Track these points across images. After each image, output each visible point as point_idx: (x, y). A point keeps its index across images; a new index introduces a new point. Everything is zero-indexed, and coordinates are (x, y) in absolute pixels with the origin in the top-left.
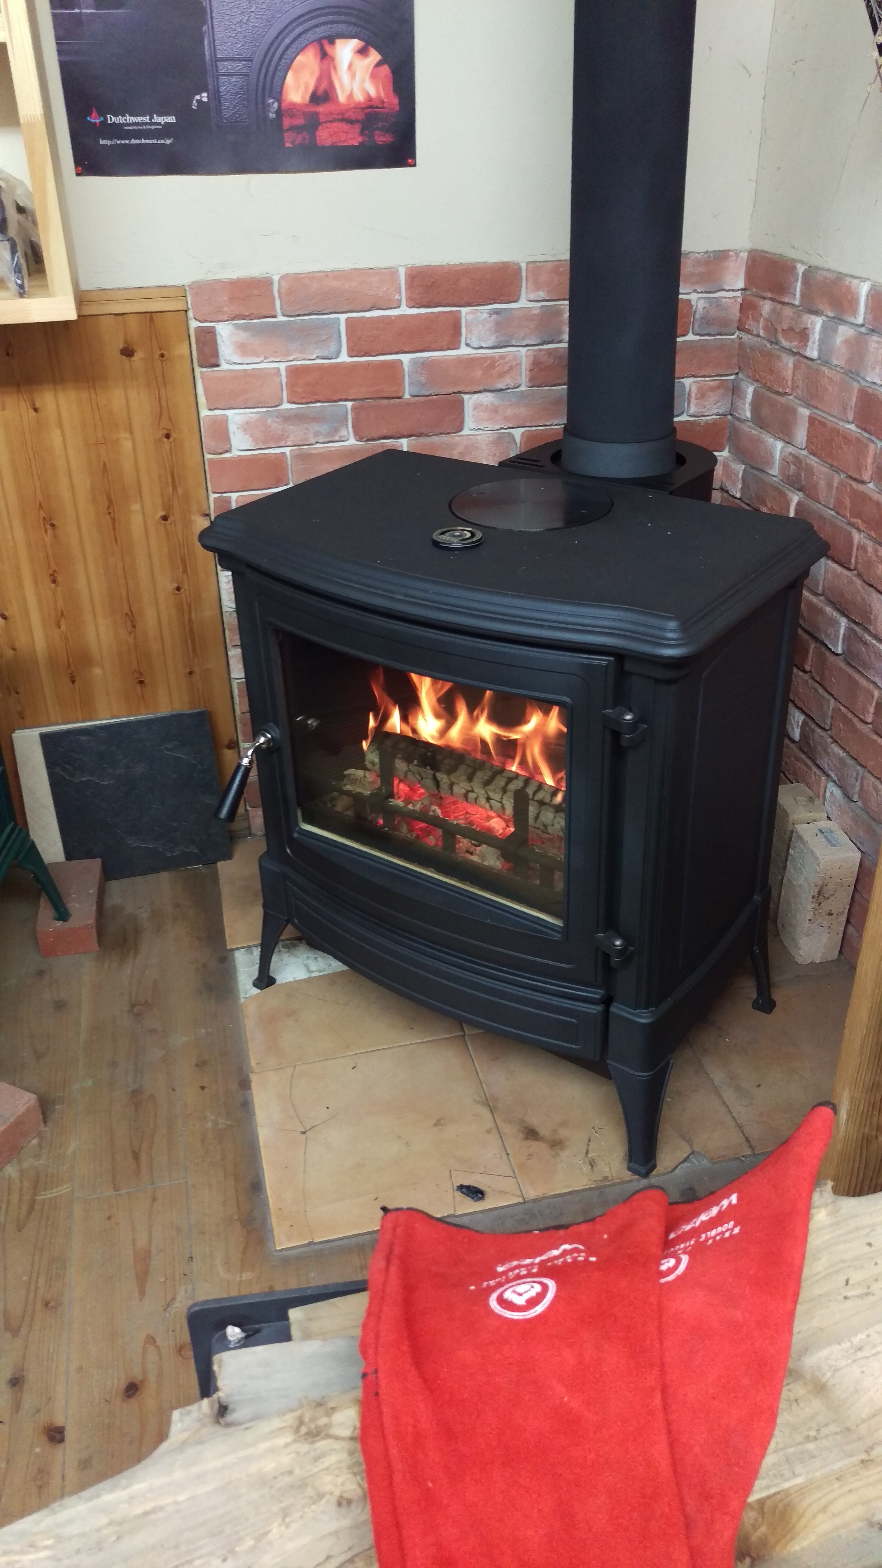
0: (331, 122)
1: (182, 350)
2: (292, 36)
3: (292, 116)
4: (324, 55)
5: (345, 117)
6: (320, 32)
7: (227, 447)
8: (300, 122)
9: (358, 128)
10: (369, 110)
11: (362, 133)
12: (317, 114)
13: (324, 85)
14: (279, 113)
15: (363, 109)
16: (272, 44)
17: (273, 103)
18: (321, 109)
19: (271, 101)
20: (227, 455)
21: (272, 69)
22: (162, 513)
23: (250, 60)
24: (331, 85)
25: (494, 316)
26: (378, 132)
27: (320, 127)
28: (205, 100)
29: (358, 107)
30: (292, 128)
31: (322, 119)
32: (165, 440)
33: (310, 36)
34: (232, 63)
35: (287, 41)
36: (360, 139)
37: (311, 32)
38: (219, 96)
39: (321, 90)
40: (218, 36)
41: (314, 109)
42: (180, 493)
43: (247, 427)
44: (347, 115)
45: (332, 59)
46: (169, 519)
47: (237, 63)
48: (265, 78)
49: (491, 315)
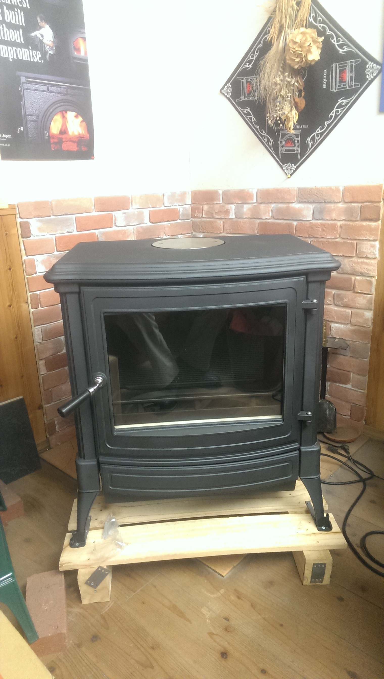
0: (67, 141)
1: (14, 231)
2: (53, 108)
3: (53, 138)
4: (64, 117)
5: (71, 140)
6: (62, 108)
7: (35, 272)
8: (56, 140)
9: (76, 144)
10: (79, 138)
11: (77, 146)
12: (62, 138)
13: (64, 128)
14: (49, 136)
15: (78, 137)
16: (46, 111)
17: (47, 133)
18: (63, 136)
19: (46, 132)
20: (34, 275)
21: (46, 120)
22: (8, 304)
23: (38, 116)
24: (66, 128)
25: (124, 214)
26: (82, 146)
27: (63, 143)
28: (22, 130)
29: (76, 137)
30: (54, 143)
31: (64, 140)
32: (9, 271)
33: (58, 110)
34: (32, 117)
35: (51, 110)
36: (77, 149)
37: (59, 108)
38: (27, 129)
39: (63, 130)
40: (26, 106)
41: (61, 136)
42: (15, 294)
43: (43, 262)
44: (72, 139)
45: (66, 119)
46: (12, 307)
47: (33, 117)
48: (44, 124)
49: (123, 214)
